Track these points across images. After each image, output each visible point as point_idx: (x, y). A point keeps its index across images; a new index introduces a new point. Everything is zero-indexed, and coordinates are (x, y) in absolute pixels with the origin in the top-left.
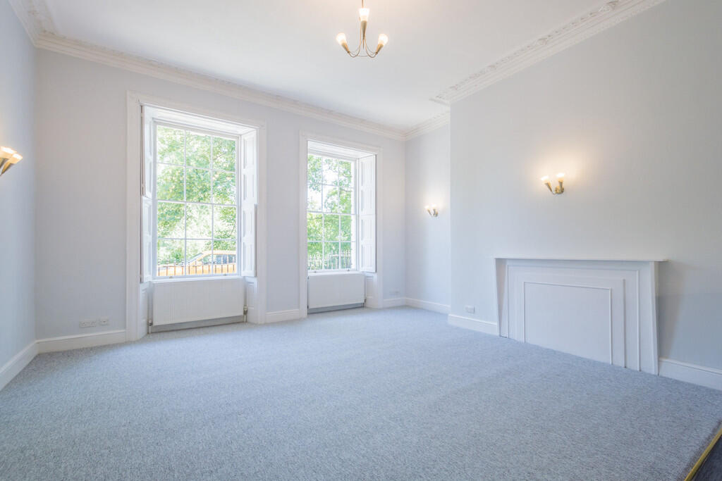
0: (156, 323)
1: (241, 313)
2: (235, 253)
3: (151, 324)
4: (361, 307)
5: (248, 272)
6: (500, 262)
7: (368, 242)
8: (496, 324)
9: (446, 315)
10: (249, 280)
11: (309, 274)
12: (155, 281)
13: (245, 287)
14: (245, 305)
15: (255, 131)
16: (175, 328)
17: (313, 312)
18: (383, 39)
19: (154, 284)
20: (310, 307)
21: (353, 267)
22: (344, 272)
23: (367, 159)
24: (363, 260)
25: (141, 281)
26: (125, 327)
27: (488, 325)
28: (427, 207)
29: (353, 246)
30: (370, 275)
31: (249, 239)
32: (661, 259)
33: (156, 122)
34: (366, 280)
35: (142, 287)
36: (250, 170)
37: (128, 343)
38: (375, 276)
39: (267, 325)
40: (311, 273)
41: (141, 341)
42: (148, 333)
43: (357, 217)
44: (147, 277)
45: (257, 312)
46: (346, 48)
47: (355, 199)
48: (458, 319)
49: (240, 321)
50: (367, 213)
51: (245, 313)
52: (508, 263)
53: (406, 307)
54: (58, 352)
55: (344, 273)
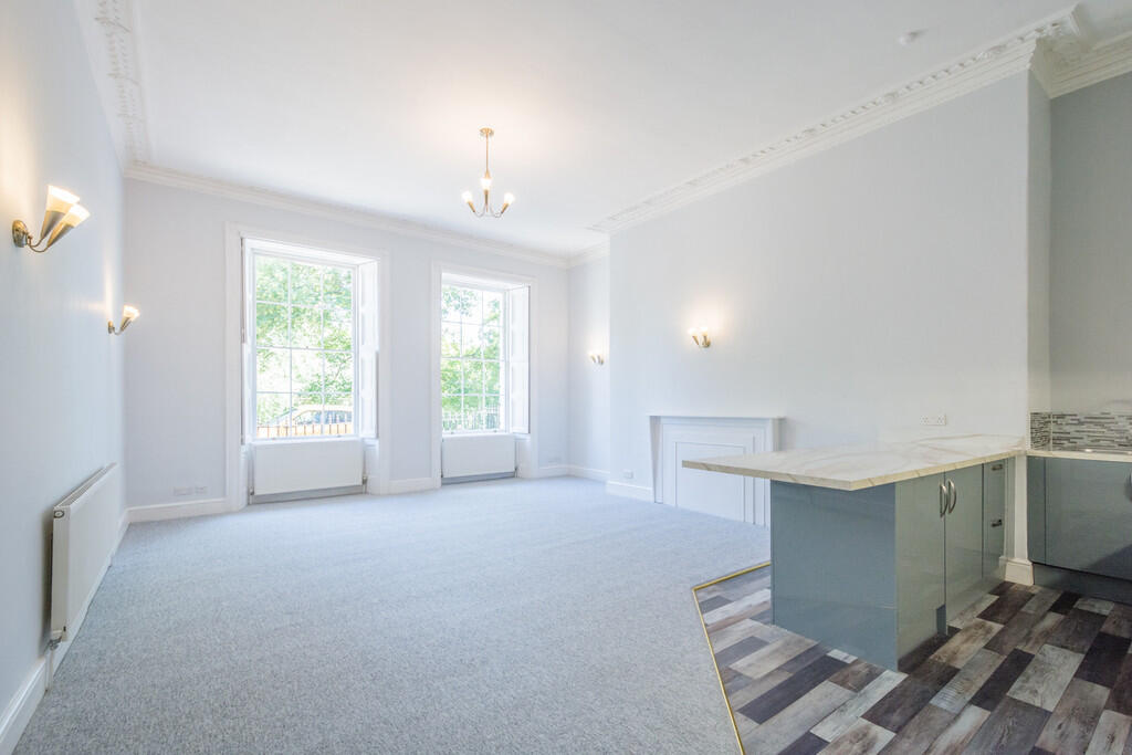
0: (257, 493)
1: (360, 482)
2: (351, 409)
3: (253, 494)
4: (511, 476)
5: (367, 432)
6: (655, 420)
7: (520, 396)
8: (651, 489)
9: (604, 483)
10: (368, 442)
11: (444, 436)
12: (257, 443)
13: (365, 452)
14: (364, 472)
15: (376, 263)
16: (279, 499)
17: (448, 482)
18: (509, 198)
19: (256, 447)
20: (445, 477)
21: (502, 426)
22: (490, 433)
23: (519, 292)
24: (514, 420)
25: (242, 442)
26: (224, 495)
27: (643, 491)
28: (590, 353)
29: (502, 400)
30: (521, 436)
31: (368, 393)
32: (782, 416)
33: (255, 252)
34: (517, 443)
35: (244, 449)
36: (370, 308)
37: (229, 513)
38: (528, 438)
39: (390, 495)
40: (446, 434)
41: (241, 511)
42: (249, 504)
43: (507, 364)
44: (248, 438)
45: (378, 479)
46: (471, 207)
47: (504, 341)
48: (616, 487)
49: (359, 490)
50: (518, 361)
51: (364, 482)
52: (663, 421)
53: (569, 476)
54: (153, 522)
55: (488, 434)
